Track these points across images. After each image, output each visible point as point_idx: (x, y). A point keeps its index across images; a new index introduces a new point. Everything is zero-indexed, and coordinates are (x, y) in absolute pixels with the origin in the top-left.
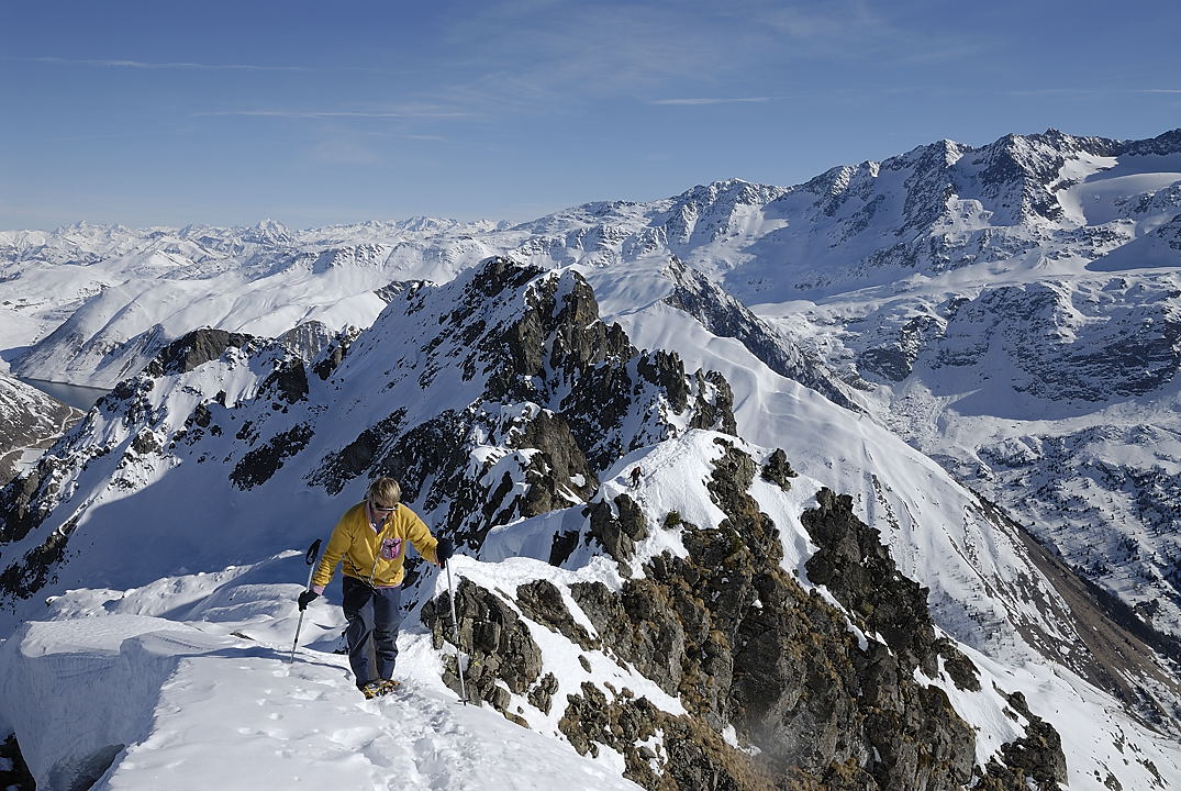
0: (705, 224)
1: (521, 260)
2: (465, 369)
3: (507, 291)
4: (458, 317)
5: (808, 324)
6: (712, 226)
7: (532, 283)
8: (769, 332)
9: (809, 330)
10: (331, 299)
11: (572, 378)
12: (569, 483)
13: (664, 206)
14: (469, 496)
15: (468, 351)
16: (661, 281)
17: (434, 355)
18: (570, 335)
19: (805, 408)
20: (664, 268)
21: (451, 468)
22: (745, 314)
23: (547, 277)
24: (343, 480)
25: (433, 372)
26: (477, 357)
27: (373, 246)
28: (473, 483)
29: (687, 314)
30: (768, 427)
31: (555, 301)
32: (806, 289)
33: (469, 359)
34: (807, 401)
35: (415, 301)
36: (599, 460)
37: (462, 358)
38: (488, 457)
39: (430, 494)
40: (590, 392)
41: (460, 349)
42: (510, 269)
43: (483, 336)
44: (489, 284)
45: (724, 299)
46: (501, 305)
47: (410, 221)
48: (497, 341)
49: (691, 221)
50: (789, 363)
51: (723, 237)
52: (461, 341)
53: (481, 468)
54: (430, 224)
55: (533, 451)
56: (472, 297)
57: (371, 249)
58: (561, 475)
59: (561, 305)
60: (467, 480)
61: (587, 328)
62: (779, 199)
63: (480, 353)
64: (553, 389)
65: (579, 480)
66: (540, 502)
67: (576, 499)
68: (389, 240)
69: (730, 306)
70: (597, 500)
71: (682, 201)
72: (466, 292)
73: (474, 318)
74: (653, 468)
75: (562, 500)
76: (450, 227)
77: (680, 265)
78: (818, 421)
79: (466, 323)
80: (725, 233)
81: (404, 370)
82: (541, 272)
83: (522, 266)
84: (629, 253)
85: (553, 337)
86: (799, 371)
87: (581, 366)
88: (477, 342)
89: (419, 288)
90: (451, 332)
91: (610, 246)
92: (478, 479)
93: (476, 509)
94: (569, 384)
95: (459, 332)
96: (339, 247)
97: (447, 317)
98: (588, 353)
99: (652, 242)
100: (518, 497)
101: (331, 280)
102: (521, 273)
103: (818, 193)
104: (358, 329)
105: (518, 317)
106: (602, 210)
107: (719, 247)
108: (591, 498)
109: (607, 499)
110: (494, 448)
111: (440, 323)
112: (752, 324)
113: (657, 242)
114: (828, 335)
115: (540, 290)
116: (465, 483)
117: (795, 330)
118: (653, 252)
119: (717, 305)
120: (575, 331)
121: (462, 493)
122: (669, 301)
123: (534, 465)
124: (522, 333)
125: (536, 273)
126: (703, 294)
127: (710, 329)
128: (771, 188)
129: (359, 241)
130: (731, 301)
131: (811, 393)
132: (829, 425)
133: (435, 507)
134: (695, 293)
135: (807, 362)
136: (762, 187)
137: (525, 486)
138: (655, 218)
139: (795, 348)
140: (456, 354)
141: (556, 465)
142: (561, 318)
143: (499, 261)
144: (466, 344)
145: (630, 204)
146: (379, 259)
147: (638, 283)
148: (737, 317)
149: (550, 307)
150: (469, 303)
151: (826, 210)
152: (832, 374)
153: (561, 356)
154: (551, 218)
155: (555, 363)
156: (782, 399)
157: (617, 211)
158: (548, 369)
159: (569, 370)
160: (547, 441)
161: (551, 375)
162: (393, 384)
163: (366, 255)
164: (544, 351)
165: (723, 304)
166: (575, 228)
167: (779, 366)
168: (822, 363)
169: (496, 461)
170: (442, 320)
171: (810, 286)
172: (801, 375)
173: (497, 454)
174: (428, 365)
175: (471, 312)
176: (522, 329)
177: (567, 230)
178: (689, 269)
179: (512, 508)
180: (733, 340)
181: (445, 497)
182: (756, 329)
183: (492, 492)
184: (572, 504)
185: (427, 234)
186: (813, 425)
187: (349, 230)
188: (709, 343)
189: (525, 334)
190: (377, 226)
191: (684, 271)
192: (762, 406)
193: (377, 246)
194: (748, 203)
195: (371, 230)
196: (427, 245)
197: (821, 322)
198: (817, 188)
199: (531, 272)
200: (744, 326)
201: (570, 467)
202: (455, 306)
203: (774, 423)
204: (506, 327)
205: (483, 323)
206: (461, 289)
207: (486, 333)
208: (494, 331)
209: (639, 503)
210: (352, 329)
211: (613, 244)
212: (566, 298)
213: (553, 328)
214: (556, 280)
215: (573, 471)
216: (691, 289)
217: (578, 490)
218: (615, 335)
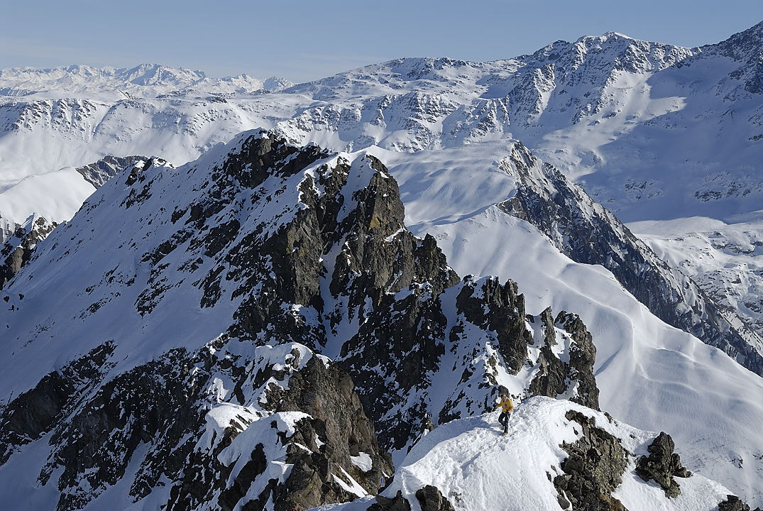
0: (566, 98)
1: (296, 137)
2: (207, 289)
3: (273, 182)
4: (199, 214)
5: (713, 251)
6: (577, 101)
7: (310, 171)
8: (652, 260)
9: (714, 260)
10: (12, 176)
11: (361, 311)
12: (348, 466)
13: (507, 68)
14: (200, 477)
15: (211, 264)
16: (498, 178)
17: (162, 267)
18: (361, 249)
19: (703, 375)
20: (503, 158)
21: (175, 435)
22: (619, 231)
23: (332, 163)
24: (10, 446)
25: (158, 292)
26: (224, 274)
27: (80, 103)
28: (208, 458)
29: (533, 227)
30: (646, 401)
31: (342, 199)
32: (712, 199)
33: (213, 275)
34: (707, 365)
35: (138, 186)
36: (395, 432)
37: (202, 273)
38: (232, 422)
39: (141, 471)
40: (385, 333)
41: (200, 261)
42: (280, 148)
43: (233, 244)
44: (248, 169)
45: (588, 208)
46: (263, 199)
47: (137, 69)
48: (255, 252)
49: (545, 90)
50: (682, 307)
51: (592, 117)
52: (202, 249)
53: (220, 437)
54: (165, 75)
55: (299, 415)
56: (222, 186)
57: (75, 106)
58: (338, 452)
59: (350, 205)
60: (200, 453)
61: (388, 239)
62: (679, 65)
63: (230, 268)
64: (332, 326)
65: (363, 461)
66: (306, 491)
67: (358, 490)
68: (105, 95)
69: (596, 218)
70: (391, 492)
71: (533, 63)
72: (214, 178)
73: (225, 216)
74: (475, 449)
75: (338, 490)
76: (194, 83)
77: (526, 156)
78: (724, 396)
79: (212, 222)
80: (594, 112)
81: (116, 287)
82: (325, 155)
83: (297, 146)
84: (453, 135)
85: (336, 250)
86: (696, 319)
87: (375, 294)
88: (225, 251)
89: (145, 168)
90: (189, 235)
91: (425, 123)
92: (216, 452)
93: (210, 498)
94: (356, 319)
95: (200, 235)
96: (29, 100)
97: (183, 213)
98: (386, 276)
99: (487, 120)
100: (273, 482)
101: (13, 148)
102: (295, 156)
103: (738, 58)
104: (49, 223)
105: (287, 219)
106: (417, 71)
107: (584, 133)
108: (381, 490)
109: (406, 493)
110: (242, 408)
111: (174, 220)
112: (628, 247)
113: (495, 120)
114: (743, 268)
115: (322, 181)
116: (196, 458)
117: (692, 258)
118: (488, 135)
119: (577, 215)
120: (369, 244)
121: (190, 472)
122: (507, 207)
123: (300, 436)
124: (291, 241)
125: (317, 157)
126: (558, 199)
127: (566, 251)
128: (667, 49)
129: (60, 93)
130: (599, 210)
131: (713, 354)
132: (739, 402)
133: (148, 492)
134: (546, 198)
135: (709, 308)
136: (654, 46)
137: (285, 467)
138: (492, 84)
139: (692, 286)
140: (194, 267)
141: (332, 438)
142: (349, 223)
143: (265, 136)
144: (209, 254)
145: (458, 64)
146: (88, 122)
147: (464, 179)
148: (606, 235)
149: (334, 205)
150: (217, 194)
151: (748, 83)
152: (747, 326)
153: (347, 280)
154: (342, 79)
155: (337, 288)
156: (669, 359)
157: (439, 73)
158: (327, 296)
159: (357, 300)
160: (320, 401)
161: (330, 305)
162: (96, 306)
163: (68, 114)
164: (322, 271)
165: (587, 214)
166: (376, 95)
167: (666, 311)
168: (731, 309)
169: (245, 427)
170: (176, 216)
171: (718, 194)
172: (698, 326)
173: (246, 416)
174: (151, 280)
175: (218, 207)
176: (292, 237)
177: (365, 97)
178: (539, 162)
179: (263, 497)
180: (599, 270)
181: (164, 478)
182: (634, 254)
183: (235, 472)
184: (353, 497)
185: (160, 90)
186: (715, 400)
187: (44, 77)
188: (564, 272)
189: (296, 244)
190: (87, 73)
191: (531, 164)
192: (637, 366)
193: (85, 103)
194: (633, 70)
195: (79, 79)
196: (160, 106)
197: (732, 248)
198: (738, 50)
199: (311, 155)
200: (616, 249)
201: (352, 441)
202: (198, 197)
203: (655, 393)
204: (270, 231)
205: (236, 225)
206: (205, 174)
207: (239, 239)
208: (250, 237)
209: (452, 501)
210: (41, 221)
211: (431, 120)
212: (358, 195)
213: (337, 238)
214: (345, 168)
215: (355, 447)
216: (540, 192)
217: (362, 476)
218: (427, 253)
